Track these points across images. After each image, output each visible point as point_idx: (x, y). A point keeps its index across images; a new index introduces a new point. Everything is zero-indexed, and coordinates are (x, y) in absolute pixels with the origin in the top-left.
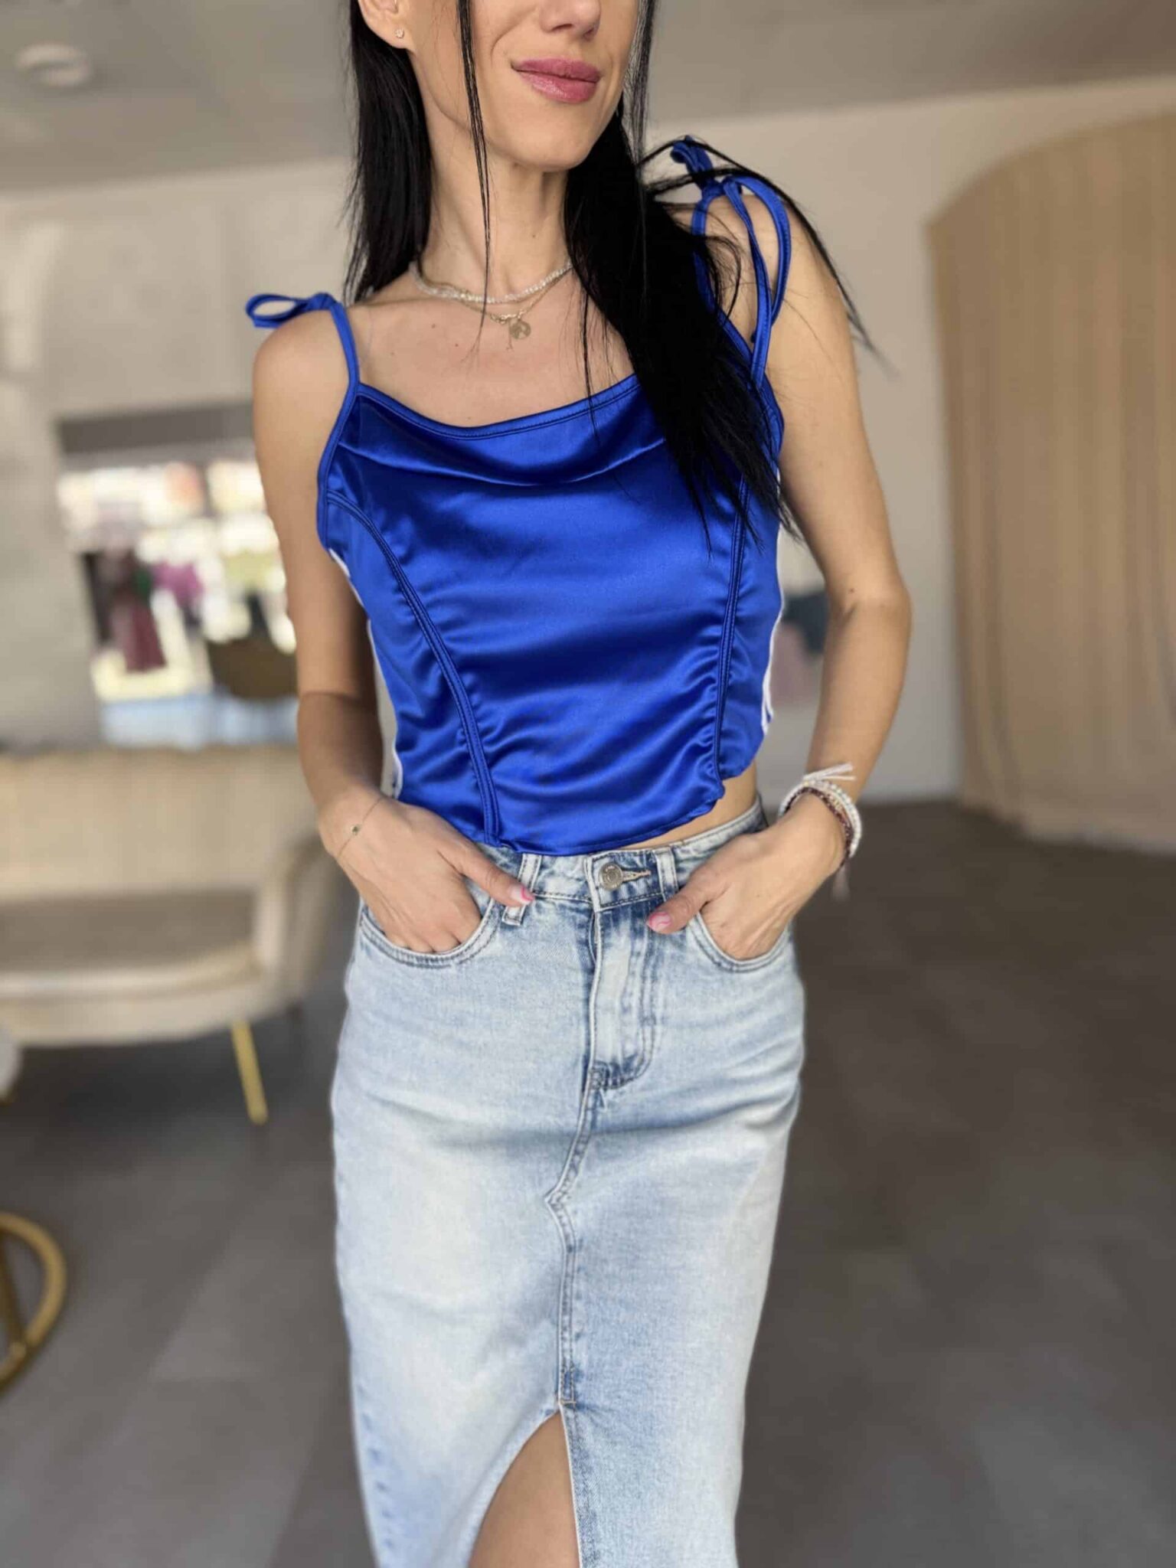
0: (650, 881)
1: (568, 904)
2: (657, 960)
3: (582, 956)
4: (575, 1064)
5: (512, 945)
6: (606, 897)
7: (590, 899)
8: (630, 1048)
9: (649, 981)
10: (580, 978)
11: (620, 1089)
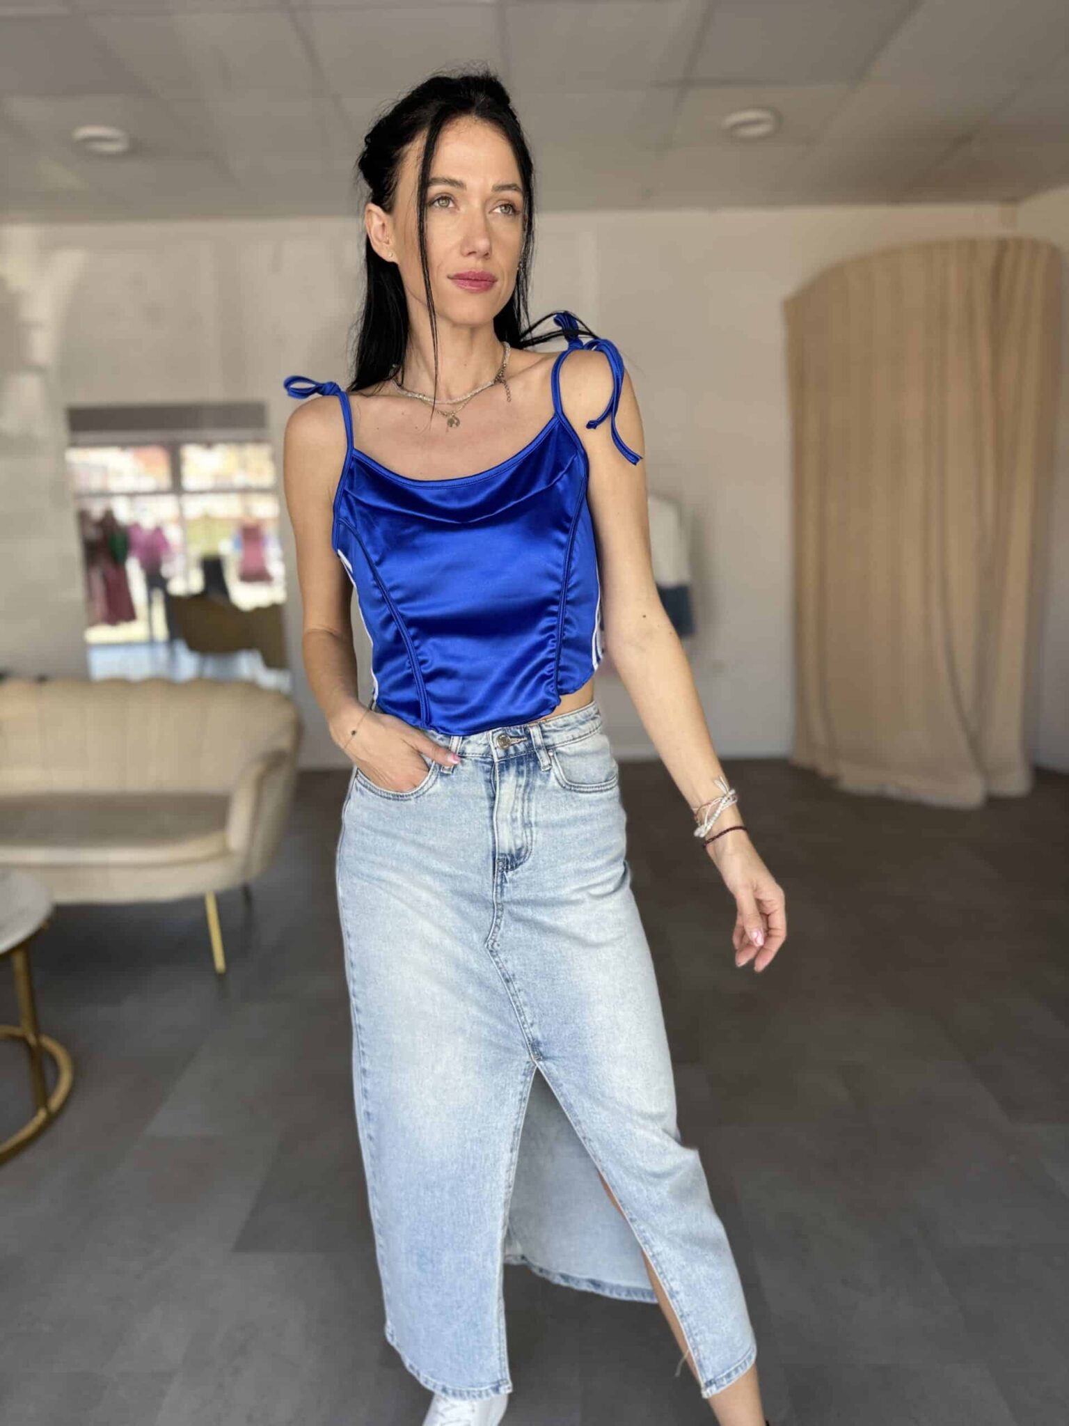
0: (527, 743)
1: (480, 759)
2: (531, 789)
3: (488, 789)
4: (488, 858)
5: (446, 785)
6: (501, 753)
7: (492, 756)
8: (519, 842)
10: (486, 803)
11: (516, 870)
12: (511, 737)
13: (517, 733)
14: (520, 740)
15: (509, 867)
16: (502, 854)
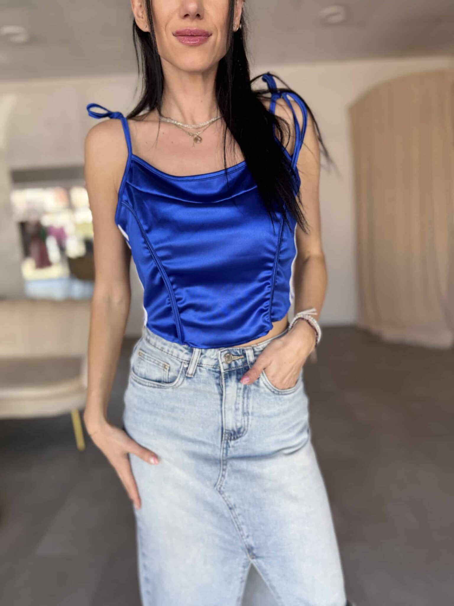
0: (243, 360)
1: (212, 369)
2: (248, 391)
3: (218, 389)
4: (218, 430)
5: (190, 384)
6: (226, 366)
7: (220, 367)
8: (239, 425)
9: (246, 399)
10: (219, 397)
11: (236, 441)
12: (233, 355)
13: (237, 353)
14: (239, 357)
15: (232, 438)
16: (228, 430)
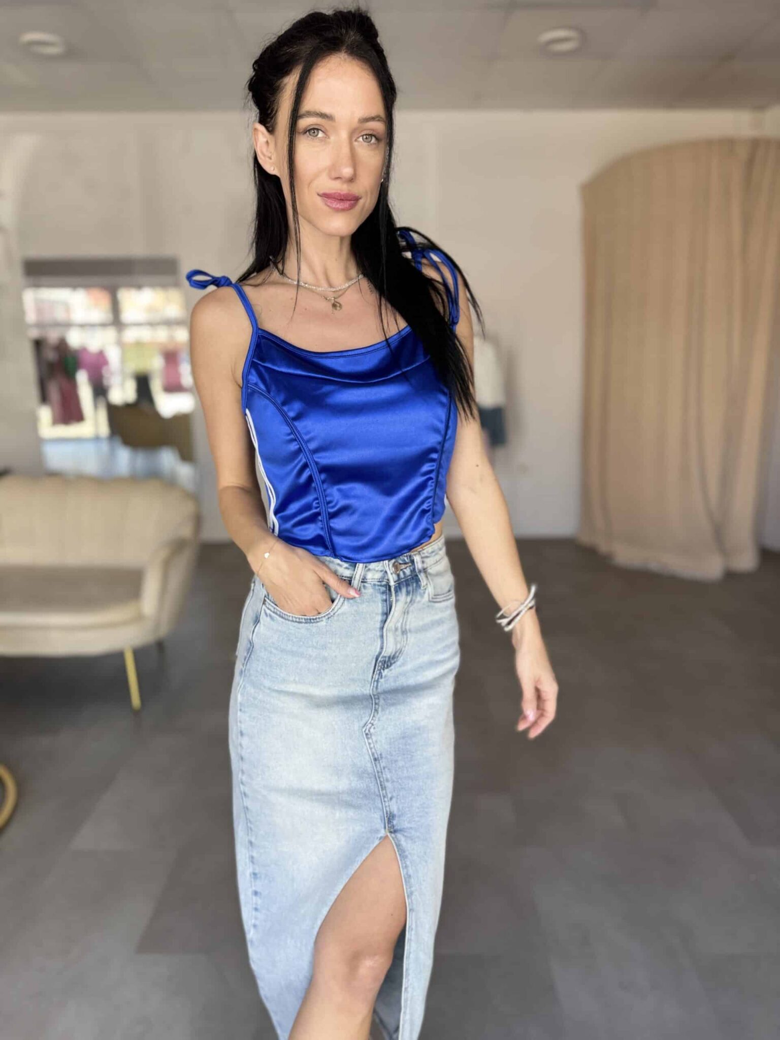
1: (378, 583)
4: (372, 661)
5: (352, 606)
6: (394, 577)
7: (387, 580)
13: (405, 560)
15: (386, 666)
